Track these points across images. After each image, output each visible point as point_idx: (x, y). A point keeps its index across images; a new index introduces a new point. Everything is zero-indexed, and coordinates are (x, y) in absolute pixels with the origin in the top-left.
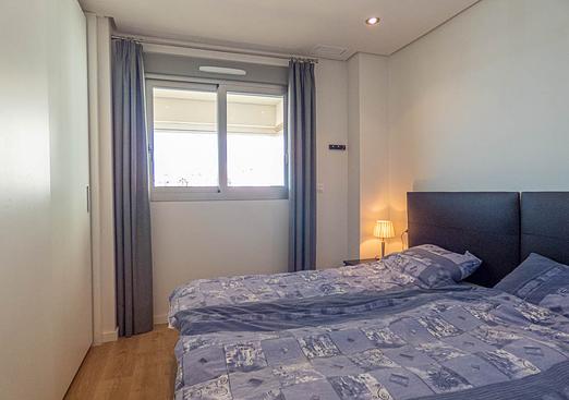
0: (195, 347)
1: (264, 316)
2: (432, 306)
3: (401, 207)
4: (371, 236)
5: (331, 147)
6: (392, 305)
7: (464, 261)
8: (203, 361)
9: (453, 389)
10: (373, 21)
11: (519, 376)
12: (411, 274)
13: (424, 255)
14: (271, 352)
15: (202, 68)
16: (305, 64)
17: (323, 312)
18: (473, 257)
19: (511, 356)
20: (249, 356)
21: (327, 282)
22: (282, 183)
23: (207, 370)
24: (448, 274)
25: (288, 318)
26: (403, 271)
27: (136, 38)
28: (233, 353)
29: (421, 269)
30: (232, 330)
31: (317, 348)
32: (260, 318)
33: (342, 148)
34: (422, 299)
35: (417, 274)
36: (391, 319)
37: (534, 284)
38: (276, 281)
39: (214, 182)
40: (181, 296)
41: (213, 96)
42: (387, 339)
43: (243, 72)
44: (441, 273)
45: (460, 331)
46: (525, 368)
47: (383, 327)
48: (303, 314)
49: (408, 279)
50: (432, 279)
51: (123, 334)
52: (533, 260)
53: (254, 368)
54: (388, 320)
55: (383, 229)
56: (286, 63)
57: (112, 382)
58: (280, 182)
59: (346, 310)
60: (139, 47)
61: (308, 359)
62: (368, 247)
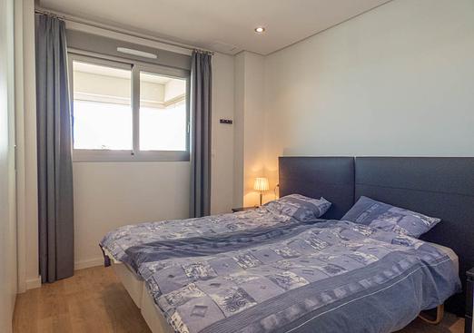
0: (160, 269)
1: (198, 246)
2: (310, 232)
3: (274, 168)
4: (252, 189)
5: (221, 121)
6: (282, 234)
7: (320, 204)
8: (171, 276)
9: (339, 274)
10: (260, 30)
11: (369, 263)
12: (287, 214)
13: (294, 201)
14: (216, 267)
15: (119, 49)
16: (205, 55)
17: (239, 241)
18: (326, 202)
19: (362, 254)
20: (203, 272)
21: (230, 223)
22: (184, 149)
23: (177, 282)
24: (312, 212)
25: (215, 247)
26: (281, 212)
27: (59, 15)
28: (190, 270)
29: (294, 210)
30: (179, 257)
31: (247, 262)
32: (196, 248)
33: (230, 122)
34: (300, 229)
35: (292, 214)
36: (287, 242)
37: (365, 214)
38: (190, 224)
39: (129, 146)
40: (116, 239)
41: (128, 74)
42: (288, 253)
43: (154, 56)
44: (308, 212)
45: (330, 245)
46: (371, 258)
47: (282, 246)
48: (224, 243)
49: (286, 218)
50: (302, 217)
51: (46, 280)
52: (363, 200)
53: (209, 278)
54: (285, 243)
55: (262, 184)
56: (189, 53)
57: (51, 318)
58: (183, 148)
59: (254, 239)
60: (62, 24)
61: (244, 268)
62: (250, 198)
